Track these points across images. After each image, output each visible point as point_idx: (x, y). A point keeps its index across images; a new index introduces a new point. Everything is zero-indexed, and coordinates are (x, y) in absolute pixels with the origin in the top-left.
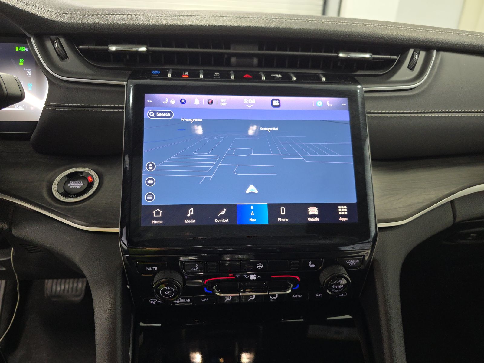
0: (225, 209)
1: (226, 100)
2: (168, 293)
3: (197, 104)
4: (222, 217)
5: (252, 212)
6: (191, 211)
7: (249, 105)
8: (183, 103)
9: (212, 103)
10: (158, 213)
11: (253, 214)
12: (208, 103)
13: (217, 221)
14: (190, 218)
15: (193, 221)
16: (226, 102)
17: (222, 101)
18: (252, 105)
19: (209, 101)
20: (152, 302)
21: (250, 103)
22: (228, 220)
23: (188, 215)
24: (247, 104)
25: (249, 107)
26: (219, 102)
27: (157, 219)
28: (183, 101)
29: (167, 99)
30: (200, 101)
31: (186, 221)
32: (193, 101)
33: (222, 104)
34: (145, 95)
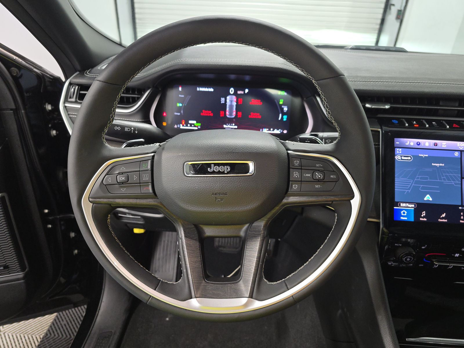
0: (445, 214)
1: (446, 143)
2: (408, 259)
3: (427, 146)
4: (443, 218)
5: (462, 216)
6: (424, 213)
7: (461, 147)
8: (419, 145)
9: (437, 145)
10: (404, 213)
11: (463, 218)
12: (434, 145)
13: (440, 220)
14: (423, 218)
15: (425, 219)
16: (446, 145)
17: (443, 144)
18: (463, 148)
19: (435, 144)
20: (389, 264)
21: (462, 146)
22: (447, 220)
23: (422, 216)
24: (459, 146)
25: (461, 148)
26: (442, 145)
27: (404, 216)
28: (418, 143)
29: (408, 142)
30: (430, 144)
31: (421, 219)
32: (424, 144)
33: (443, 146)
34: (395, 139)
